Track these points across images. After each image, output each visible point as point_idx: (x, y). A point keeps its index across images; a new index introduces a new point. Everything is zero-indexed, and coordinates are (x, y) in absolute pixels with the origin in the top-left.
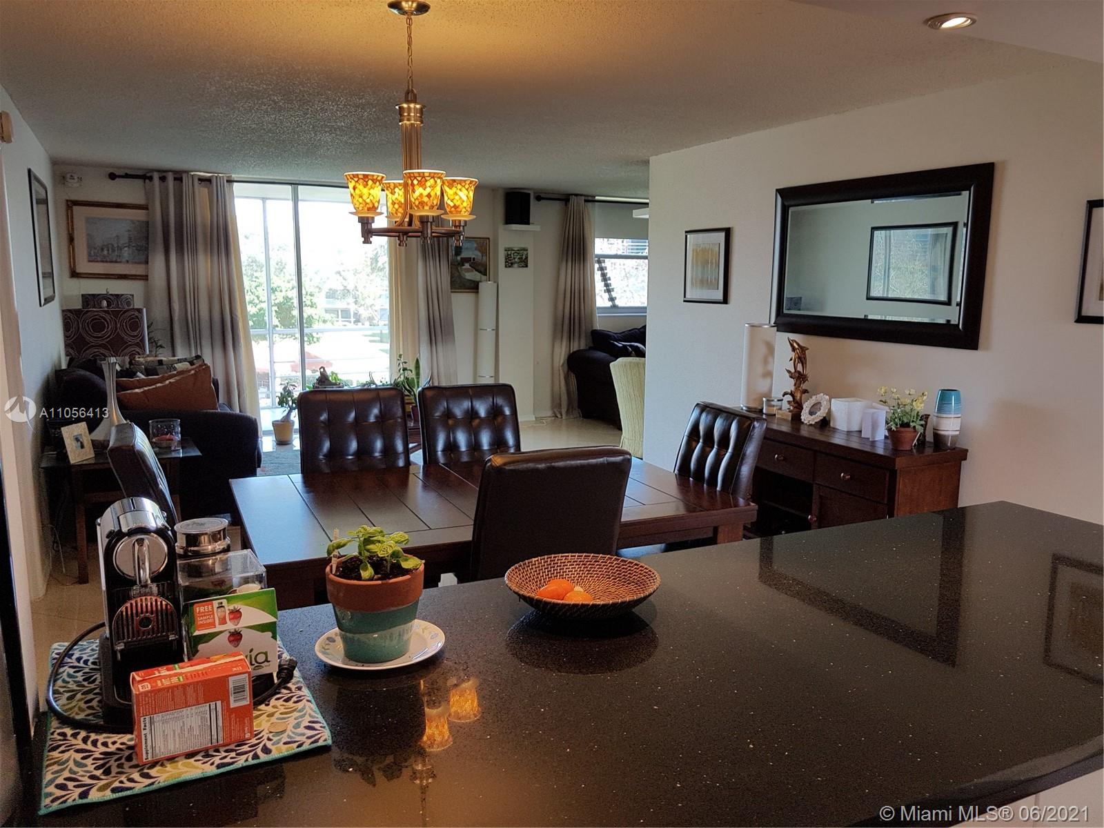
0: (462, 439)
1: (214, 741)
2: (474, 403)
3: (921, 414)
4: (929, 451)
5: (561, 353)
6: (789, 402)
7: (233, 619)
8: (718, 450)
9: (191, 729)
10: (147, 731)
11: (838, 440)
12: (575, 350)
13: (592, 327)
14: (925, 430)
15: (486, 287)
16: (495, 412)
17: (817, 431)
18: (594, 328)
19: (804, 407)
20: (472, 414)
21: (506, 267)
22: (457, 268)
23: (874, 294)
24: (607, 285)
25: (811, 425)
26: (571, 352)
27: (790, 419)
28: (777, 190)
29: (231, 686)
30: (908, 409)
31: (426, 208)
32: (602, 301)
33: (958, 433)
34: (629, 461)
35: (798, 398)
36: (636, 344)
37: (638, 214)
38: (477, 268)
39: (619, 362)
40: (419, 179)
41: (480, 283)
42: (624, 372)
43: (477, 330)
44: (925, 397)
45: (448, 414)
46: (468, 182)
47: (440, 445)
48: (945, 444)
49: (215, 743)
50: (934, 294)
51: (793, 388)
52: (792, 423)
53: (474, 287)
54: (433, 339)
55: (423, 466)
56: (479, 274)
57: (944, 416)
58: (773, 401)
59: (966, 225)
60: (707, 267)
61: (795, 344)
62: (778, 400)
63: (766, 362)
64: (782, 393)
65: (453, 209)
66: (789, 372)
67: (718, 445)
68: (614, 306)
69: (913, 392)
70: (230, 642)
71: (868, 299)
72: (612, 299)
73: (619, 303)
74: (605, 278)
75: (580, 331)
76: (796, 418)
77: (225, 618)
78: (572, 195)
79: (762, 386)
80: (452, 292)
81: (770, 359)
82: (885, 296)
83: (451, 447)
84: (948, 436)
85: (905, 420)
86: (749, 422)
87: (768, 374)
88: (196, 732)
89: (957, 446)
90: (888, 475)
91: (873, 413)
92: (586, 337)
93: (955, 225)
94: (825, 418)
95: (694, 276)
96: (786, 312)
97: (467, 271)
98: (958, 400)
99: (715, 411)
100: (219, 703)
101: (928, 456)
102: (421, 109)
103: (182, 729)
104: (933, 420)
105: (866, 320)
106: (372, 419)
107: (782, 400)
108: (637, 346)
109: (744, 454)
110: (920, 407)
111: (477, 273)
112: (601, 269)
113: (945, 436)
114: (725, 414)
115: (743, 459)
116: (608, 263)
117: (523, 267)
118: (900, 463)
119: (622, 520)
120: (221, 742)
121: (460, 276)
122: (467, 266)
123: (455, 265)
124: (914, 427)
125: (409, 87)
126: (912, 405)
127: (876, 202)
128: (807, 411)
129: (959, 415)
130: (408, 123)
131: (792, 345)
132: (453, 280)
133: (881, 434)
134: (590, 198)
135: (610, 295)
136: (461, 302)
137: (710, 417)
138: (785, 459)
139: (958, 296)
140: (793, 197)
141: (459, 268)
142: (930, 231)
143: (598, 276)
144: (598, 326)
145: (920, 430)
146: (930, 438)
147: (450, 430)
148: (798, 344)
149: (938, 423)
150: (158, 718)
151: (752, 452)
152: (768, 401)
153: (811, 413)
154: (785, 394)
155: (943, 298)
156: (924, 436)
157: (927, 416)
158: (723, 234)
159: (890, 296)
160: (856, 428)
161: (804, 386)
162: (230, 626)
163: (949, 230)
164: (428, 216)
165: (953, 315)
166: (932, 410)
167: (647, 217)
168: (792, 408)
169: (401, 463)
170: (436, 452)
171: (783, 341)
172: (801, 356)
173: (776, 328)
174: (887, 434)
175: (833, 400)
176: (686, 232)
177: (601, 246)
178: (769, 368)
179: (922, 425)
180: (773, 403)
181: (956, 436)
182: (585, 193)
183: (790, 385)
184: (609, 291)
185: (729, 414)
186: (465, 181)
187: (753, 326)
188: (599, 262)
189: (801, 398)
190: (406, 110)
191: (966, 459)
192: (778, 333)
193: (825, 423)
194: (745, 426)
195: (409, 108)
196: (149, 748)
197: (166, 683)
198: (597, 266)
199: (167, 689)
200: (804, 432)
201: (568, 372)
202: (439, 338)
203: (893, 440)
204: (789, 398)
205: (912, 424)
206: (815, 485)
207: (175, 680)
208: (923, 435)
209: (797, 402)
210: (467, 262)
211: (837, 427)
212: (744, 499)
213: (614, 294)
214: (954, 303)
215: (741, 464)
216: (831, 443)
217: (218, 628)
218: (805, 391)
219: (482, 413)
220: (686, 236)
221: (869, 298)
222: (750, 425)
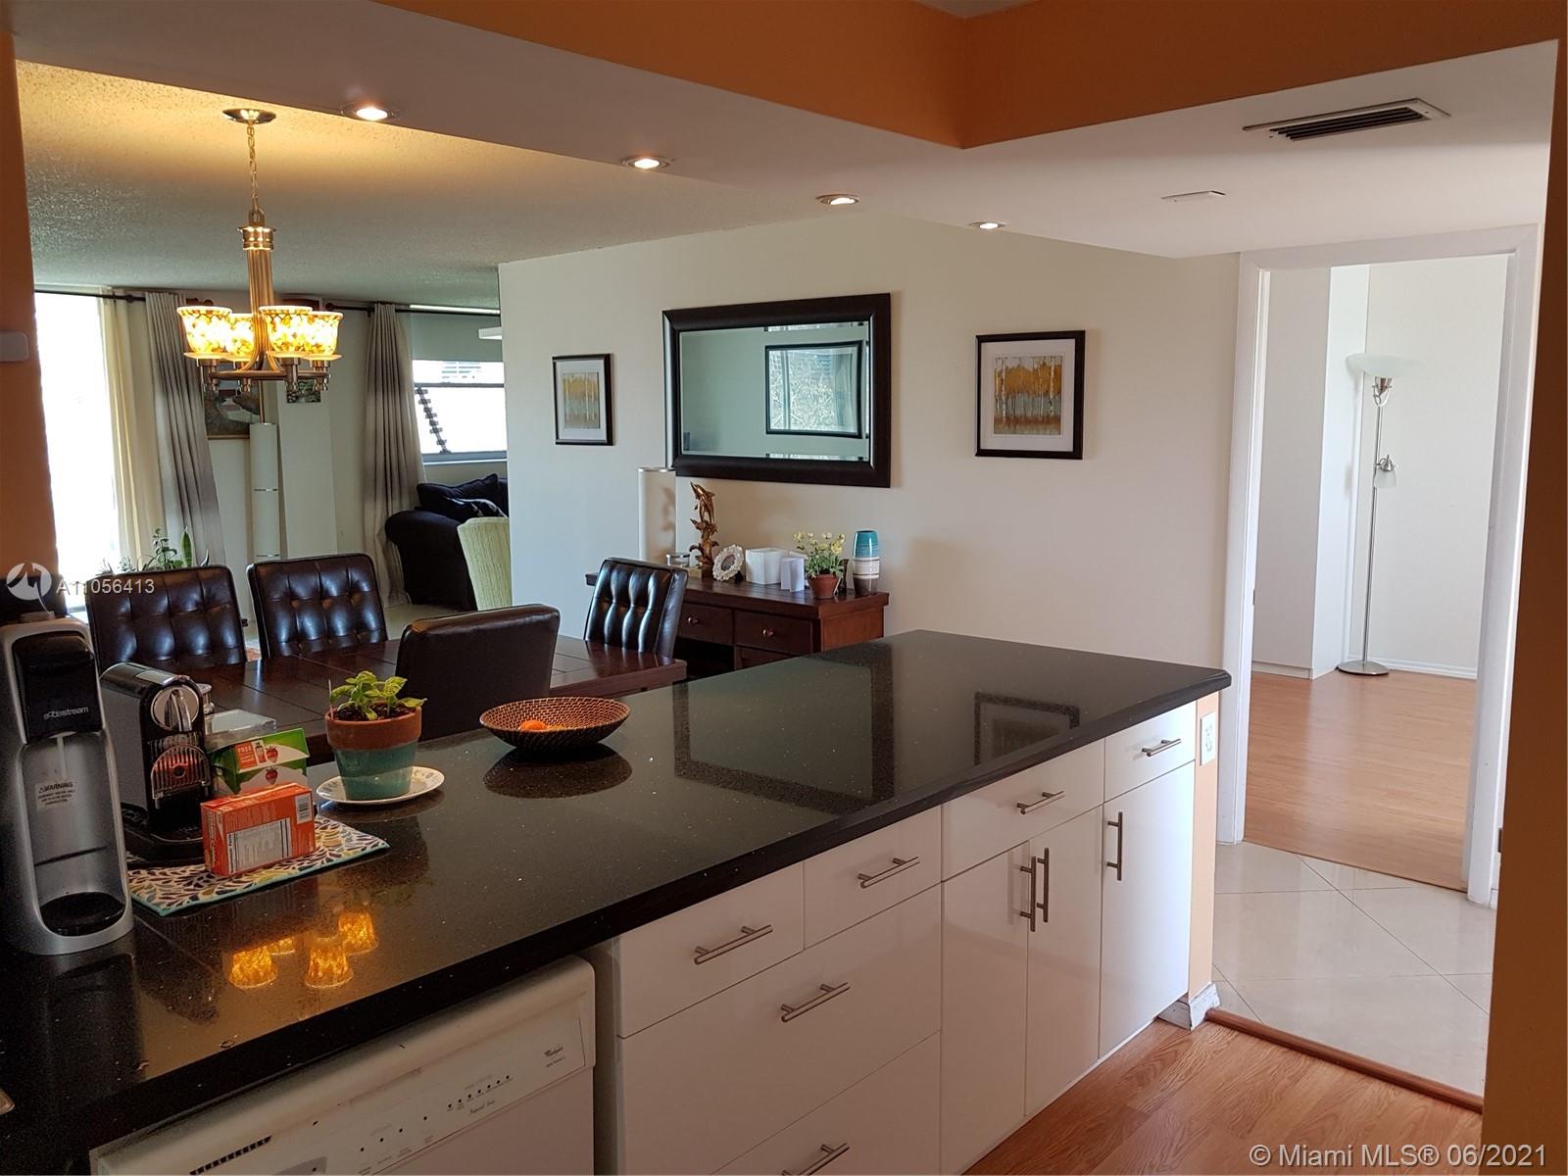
0: (310, 625)
1: (285, 855)
2: (323, 579)
3: (840, 559)
4: (850, 597)
5: (375, 516)
6: (697, 557)
7: (271, 756)
8: (635, 608)
9: (267, 843)
10: (232, 847)
11: (756, 594)
12: (395, 512)
13: (417, 481)
14: (845, 576)
15: (261, 431)
16: (350, 589)
17: (733, 587)
18: (420, 482)
19: (716, 561)
20: (321, 593)
21: (288, 402)
22: (215, 405)
23: (773, 427)
24: (433, 423)
25: (724, 581)
26: (390, 515)
27: (700, 576)
28: (664, 312)
29: (297, 804)
30: (826, 554)
31: (292, 349)
32: (427, 445)
33: (877, 576)
34: (558, 618)
35: (708, 552)
36: (483, 501)
37: (487, 334)
38: (243, 404)
39: (469, 524)
40: (282, 316)
41: (251, 426)
42: (477, 535)
43: (250, 490)
44: (842, 541)
45: (291, 595)
46: (333, 317)
47: (284, 636)
48: (867, 590)
49: (285, 857)
50: (843, 425)
51: (700, 541)
52: (703, 581)
53: (243, 431)
54: (185, 506)
55: (262, 661)
56: (249, 413)
57: (863, 559)
58: (678, 557)
59: (868, 343)
60: (584, 401)
61: (699, 490)
62: (685, 556)
63: (666, 511)
64: (689, 548)
65: (314, 348)
66: (694, 522)
67: (635, 603)
68: (445, 452)
69: (830, 535)
70: (268, 779)
71: (767, 433)
72: (441, 442)
73: (451, 447)
74: (429, 414)
75: (400, 487)
76: (707, 575)
77: (264, 757)
78: (378, 302)
79: (664, 540)
80: (209, 439)
81: (671, 508)
82: (787, 428)
83: (298, 636)
84: (868, 580)
85: (825, 567)
86: (668, 575)
87: (671, 527)
88: (271, 846)
89: (878, 590)
90: (812, 626)
91: (792, 562)
92: (410, 493)
93: (859, 344)
94: (739, 572)
95: (568, 412)
96: (684, 452)
97: (229, 408)
98: (875, 543)
99: (627, 567)
100: (288, 820)
101: (851, 602)
102: (271, 234)
103: (260, 843)
104: (852, 564)
105: (767, 460)
106: (190, 608)
107: (689, 556)
108: (485, 503)
109: (666, 610)
110: (837, 551)
111: (245, 411)
112: (424, 402)
113: (864, 580)
114: (640, 569)
115: (665, 616)
116: (432, 394)
117: (313, 401)
118: (822, 613)
119: (551, 687)
120: (290, 855)
121: (220, 416)
122: (229, 401)
123: (210, 400)
124: (834, 573)
125: (254, 206)
126: (830, 549)
127: (770, 329)
128: (719, 566)
129: (878, 558)
130: (255, 249)
131: (695, 491)
132: (209, 421)
133: (801, 584)
134: (403, 307)
135: (438, 437)
136: (224, 454)
137: (622, 574)
138: (699, 622)
139: (866, 429)
140: (683, 321)
141: (217, 405)
142: (832, 351)
143: (419, 409)
144: (426, 479)
145: (840, 575)
146: (850, 585)
147: (294, 614)
148: (702, 490)
149: (857, 567)
150: (240, 834)
151: (673, 607)
152: (672, 557)
153: (724, 568)
154: (692, 548)
155: (853, 430)
156: (845, 583)
157: (846, 561)
158: (601, 362)
159: (793, 428)
160: (773, 581)
161: (713, 538)
162: (269, 764)
163: (853, 350)
164: (292, 359)
165: (861, 450)
166: (851, 557)
167: (500, 338)
168: (701, 564)
169: (233, 660)
170: (278, 642)
171: (684, 487)
172: (707, 503)
173: (674, 472)
174: (808, 585)
175: (747, 552)
176: (554, 358)
177: (422, 370)
178: (671, 518)
179: (841, 570)
180: (677, 560)
181: (876, 579)
182: (395, 301)
183: (696, 537)
184: (436, 431)
185: (644, 570)
186: (328, 316)
187: (647, 471)
188: (420, 392)
189: (710, 551)
190: (252, 235)
191: (887, 604)
192: (678, 478)
193: (740, 578)
194: (664, 580)
195: (256, 233)
196: (234, 862)
197: (244, 805)
198: (417, 398)
199: (246, 807)
200: (717, 589)
201: (387, 542)
202: (195, 504)
203: (814, 589)
204: (697, 552)
205: (832, 570)
206: (736, 648)
207: (249, 802)
208: (844, 581)
209: (707, 557)
210: (229, 396)
211: (755, 581)
212: (669, 657)
213: (443, 436)
214: (864, 436)
215: (664, 621)
216: (749, 599)
217: (260, 766)
218: (715, 544)
219: (334, 591)
220: (554, 364)
221: (769, 432)
222: (670, 578)
